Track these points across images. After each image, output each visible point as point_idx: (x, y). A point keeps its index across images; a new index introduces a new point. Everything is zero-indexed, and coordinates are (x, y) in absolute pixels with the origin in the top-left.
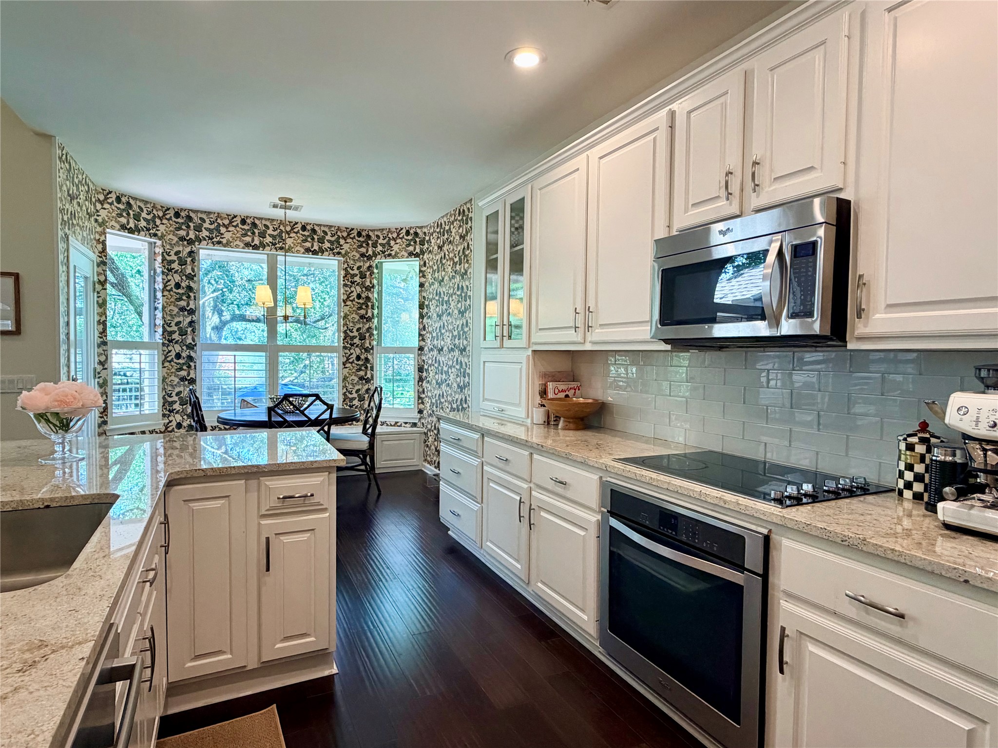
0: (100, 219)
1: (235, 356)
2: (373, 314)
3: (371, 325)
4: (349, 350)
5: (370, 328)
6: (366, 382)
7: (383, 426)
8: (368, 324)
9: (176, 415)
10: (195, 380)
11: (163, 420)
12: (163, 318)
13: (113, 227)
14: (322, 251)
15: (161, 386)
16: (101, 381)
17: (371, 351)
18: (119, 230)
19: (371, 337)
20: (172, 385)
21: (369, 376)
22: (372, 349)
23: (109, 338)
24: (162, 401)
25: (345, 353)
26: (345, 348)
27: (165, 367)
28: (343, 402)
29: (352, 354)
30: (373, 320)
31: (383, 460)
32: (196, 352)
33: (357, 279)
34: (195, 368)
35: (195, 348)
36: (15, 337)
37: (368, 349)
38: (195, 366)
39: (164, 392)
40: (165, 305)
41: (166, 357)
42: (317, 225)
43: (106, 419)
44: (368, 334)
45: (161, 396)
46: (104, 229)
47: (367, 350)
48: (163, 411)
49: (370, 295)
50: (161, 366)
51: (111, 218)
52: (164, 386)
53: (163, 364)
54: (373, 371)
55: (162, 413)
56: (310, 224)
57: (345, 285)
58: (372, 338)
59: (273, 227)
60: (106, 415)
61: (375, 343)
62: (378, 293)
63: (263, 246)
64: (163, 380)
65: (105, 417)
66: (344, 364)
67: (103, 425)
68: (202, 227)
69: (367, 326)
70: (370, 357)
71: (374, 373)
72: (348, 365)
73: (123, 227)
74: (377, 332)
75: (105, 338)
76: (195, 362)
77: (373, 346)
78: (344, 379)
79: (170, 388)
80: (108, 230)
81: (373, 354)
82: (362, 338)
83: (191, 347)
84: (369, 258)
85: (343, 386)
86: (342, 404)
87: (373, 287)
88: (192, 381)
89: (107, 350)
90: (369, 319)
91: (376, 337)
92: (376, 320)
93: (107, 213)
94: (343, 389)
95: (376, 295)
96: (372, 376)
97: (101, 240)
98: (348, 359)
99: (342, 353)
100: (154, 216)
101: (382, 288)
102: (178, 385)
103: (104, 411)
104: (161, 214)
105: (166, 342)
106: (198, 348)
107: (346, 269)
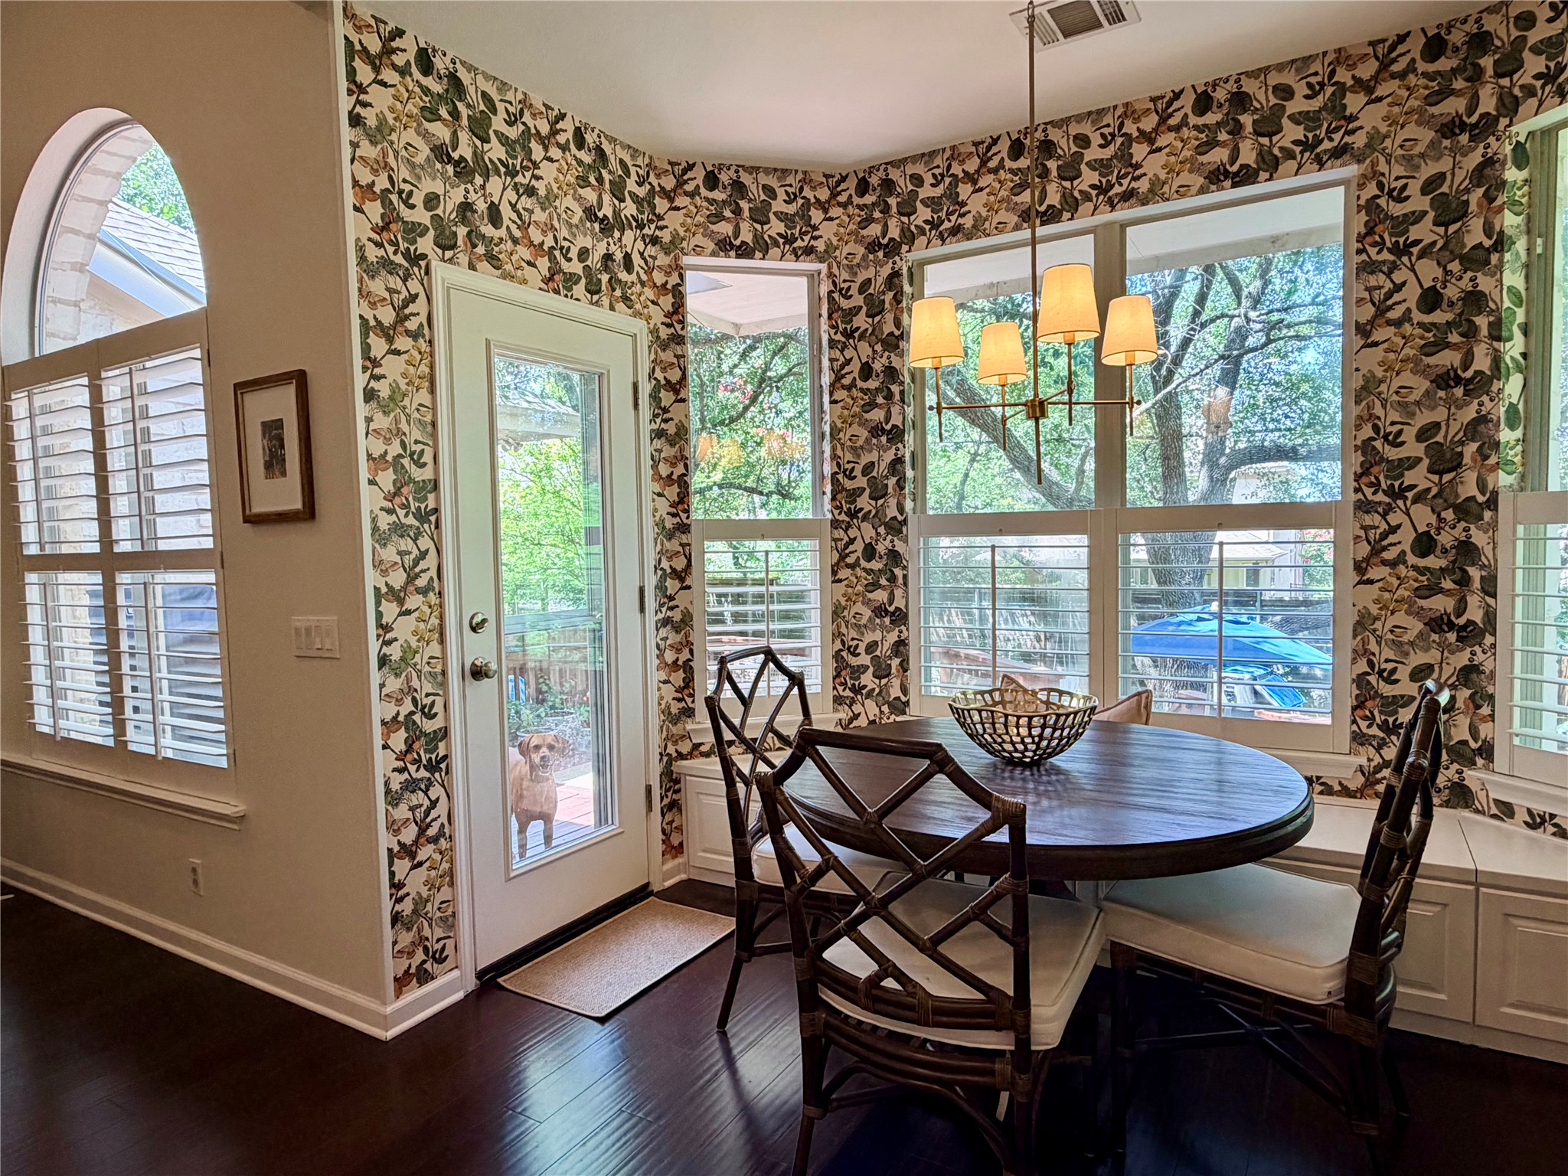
0: (666, 236)
1: (993, 548)
2: (1497, 360)
3: (1488, 405)
4: (1384, 516)
5: (1482, 419)
6: (1459, 639)
7: (1537, 834)
8: (1474, 406)
9: (866, 702)
10: (906, 615)
11: (835, 710)
12: (834, 457)
13: (698, 250)
14: (1270, 164)
15: (830, 628)
16: (677, 615)
17: (1487, 515)
18: (713, 254)
19: (1486, 457)
20: (858, 626)
21: (1475, 613)
22: (1492, 503)
23: (697, 515)
24: (832, 665)
25: (1366, 528)
26: (1364, 507)
27: (840, 581)
28: (1354, 709)
29: (1393, 530)
30: (1496, 385)
31: (1509, 1001)
32: (906, 541)
33: (1424, 232)
34: (905, 584)
35: (904, 529)
36: (303, 527)
37: (1474, 508)
38: (905, 577)
39: (838, 642)
40: (839, 425)
41: (843, 557)
42: (1248, 74)
43: (691, 705)
44: (1474, 446)
45: (831, 653)
46: (676, 259)
47: (1467, 511)
48: (835, 688)
49: (1485, 283)
50: (830, 578)
51: (693, 229)
52: (839, 627)
53: (834, 573)
54: (1494, 596)
55: (831, 693)
56: (1227, 81)
57: (1368, 267)
58: (1493, 460)
59: (1102, 135)
60: (692, 695)
61: (1504, 479)
62: (1527, 266)
63: (1071, 204)
64: (835, 613)
65: (689, 700)
66: (1360, 567)
67: (683, 718)
68: (915, 201)
69: (1470, 413)
70: (1479, 538)
71: (1501, 604)
72: (1374, 573)
73: (724, 246)
74: (1518, 433)
75: (683, 516)
76: (905, 568)
77: (1495, 494)
78: (1358, 623)
79: (853, 634)
80: (687, 260)
81: (1494, 525)
82: (1445, 462)
83: (896, 527)
84: (1486, 128)
85: (1355, 651)
86: (1348, 720)
87: (1501, 243)
88: (900, 618)
89: (689, 545)
90: (1481, 385)
91: (1514, 454)
92: (1513, 387)
93: (682, 219)
94: (1354, 661)
95: (1513, 278)
96: (1490, 617)
97: (669, 286)
98: (1377, 550)
99: (1353, 528)
100: (807, 204)
101: (1549, 245)
102: (870, 626)
103: (687, 686)
104: (824, 194)
105: (843, 517)
106: (911, 530)
107: (1371, 206)
